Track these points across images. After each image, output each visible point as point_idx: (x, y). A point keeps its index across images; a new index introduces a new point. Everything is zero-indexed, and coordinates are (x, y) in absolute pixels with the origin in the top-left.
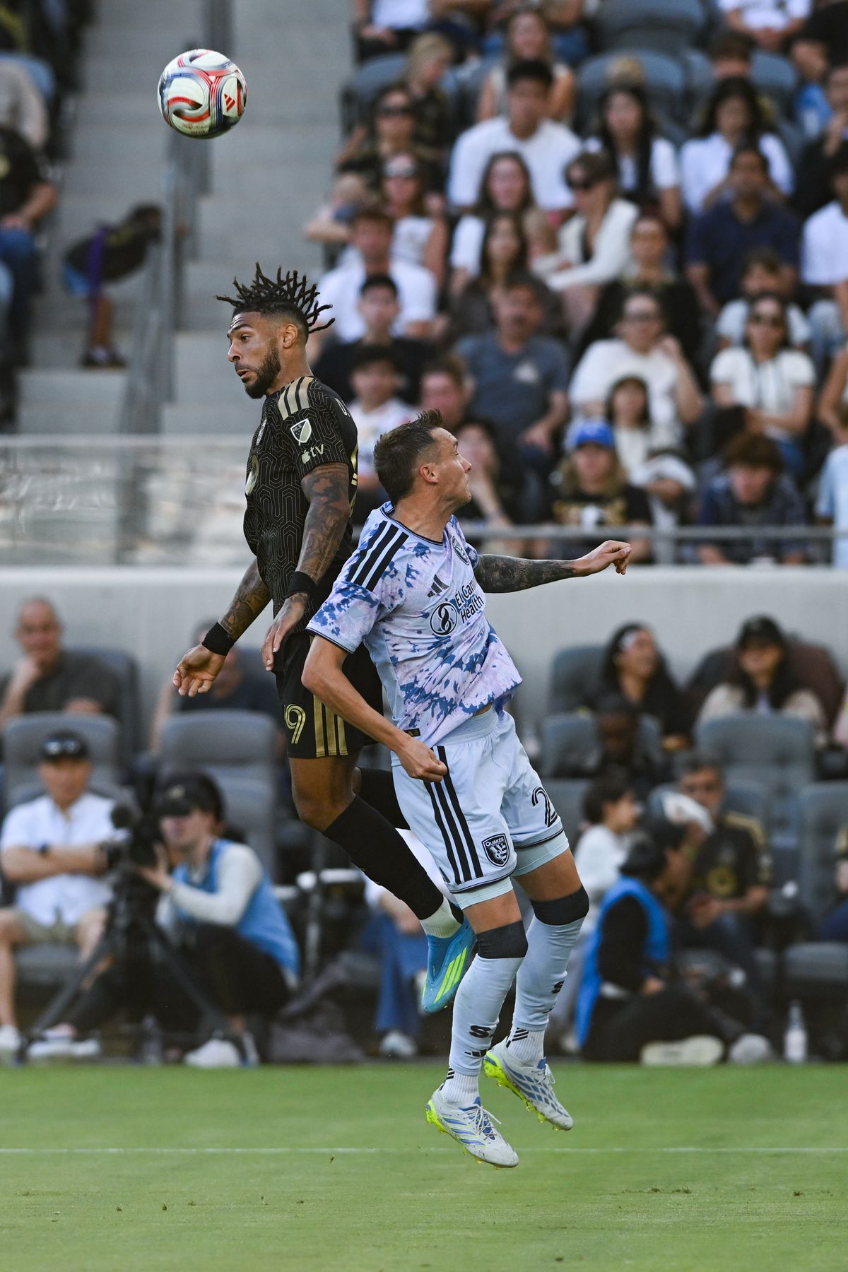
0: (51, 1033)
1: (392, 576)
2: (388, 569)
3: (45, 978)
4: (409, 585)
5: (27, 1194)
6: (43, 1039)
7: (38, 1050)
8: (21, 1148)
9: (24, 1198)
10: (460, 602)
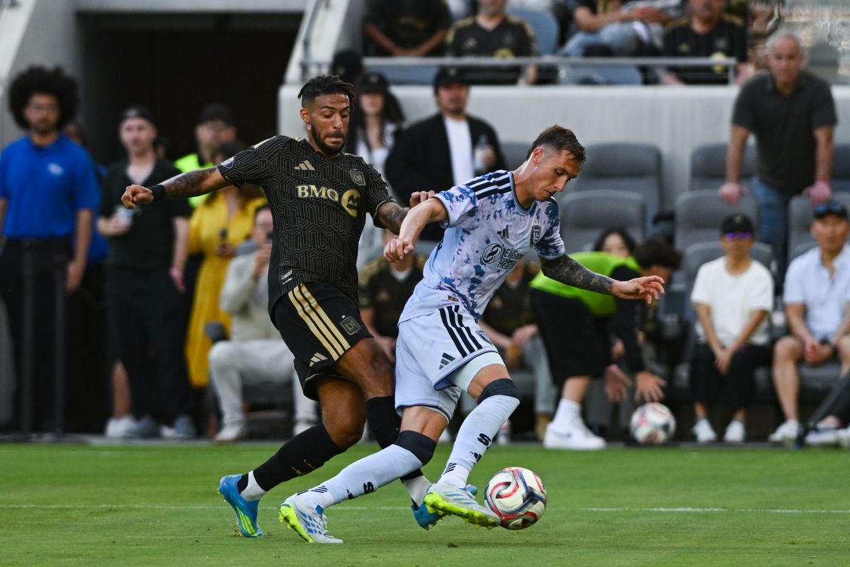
0: (821, 425)
1: (492, 203)
2: (493, 196)
3: (819, 385)
4: (495, 216)
5: (793, 543)
6: (816, 430)
7: (812, 438)
8: (793, 509)
9: (791, 546)
10: (507, 255)
